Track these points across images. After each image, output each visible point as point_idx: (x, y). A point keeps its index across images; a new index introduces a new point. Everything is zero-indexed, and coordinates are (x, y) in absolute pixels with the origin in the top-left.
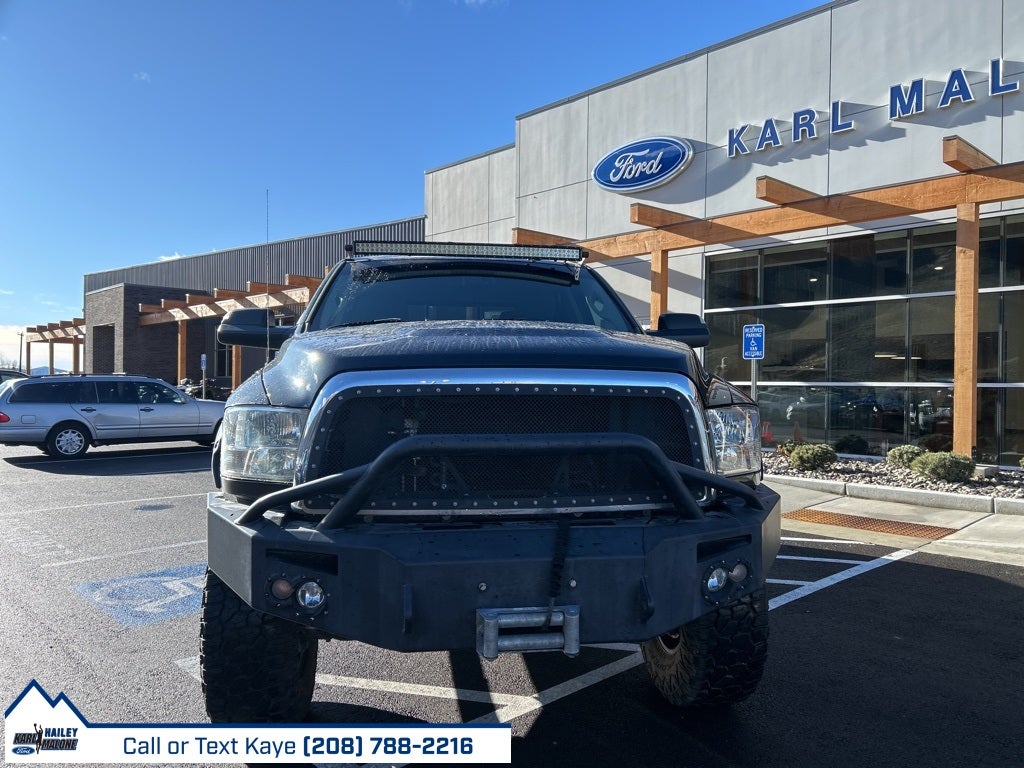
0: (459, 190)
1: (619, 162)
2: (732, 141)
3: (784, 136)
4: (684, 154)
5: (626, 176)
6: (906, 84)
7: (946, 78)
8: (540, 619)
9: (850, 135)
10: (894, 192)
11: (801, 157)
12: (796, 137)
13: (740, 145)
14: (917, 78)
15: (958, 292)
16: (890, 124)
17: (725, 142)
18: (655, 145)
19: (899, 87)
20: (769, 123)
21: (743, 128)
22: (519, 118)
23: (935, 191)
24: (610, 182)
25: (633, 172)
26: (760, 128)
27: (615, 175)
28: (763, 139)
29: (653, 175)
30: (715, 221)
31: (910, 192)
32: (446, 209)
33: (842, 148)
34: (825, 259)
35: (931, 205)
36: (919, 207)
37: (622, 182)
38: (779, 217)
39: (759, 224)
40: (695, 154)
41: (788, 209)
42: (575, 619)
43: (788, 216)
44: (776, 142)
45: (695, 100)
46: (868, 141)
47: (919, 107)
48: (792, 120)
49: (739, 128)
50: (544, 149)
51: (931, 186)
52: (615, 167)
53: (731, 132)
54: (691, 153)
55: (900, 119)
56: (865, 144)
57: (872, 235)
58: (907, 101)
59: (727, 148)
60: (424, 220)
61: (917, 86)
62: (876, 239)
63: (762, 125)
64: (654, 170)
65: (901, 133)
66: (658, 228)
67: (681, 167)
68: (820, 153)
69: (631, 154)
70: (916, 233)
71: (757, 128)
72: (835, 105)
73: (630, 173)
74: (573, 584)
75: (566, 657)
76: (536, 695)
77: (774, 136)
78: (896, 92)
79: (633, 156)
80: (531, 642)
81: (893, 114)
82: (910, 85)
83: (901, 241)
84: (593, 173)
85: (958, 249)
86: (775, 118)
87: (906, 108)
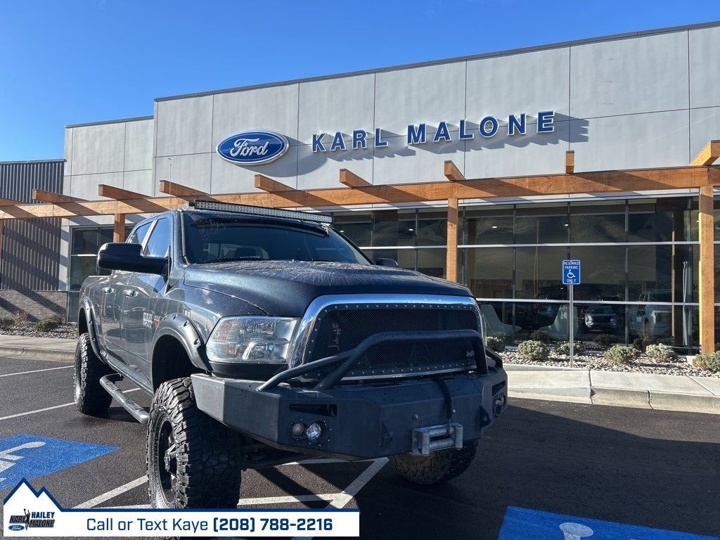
0: (97, 145)
1: (237, 143)
2: (315, 142)
3: (348, 145)
4: (283, 145)
5: (242, 153)
6: (417, 125)
7: (437, 126)
8: (443, 431)
9: (385, 150)
10: (416, 188)
11: (357, 159)
12: (355, 146)
13: (320, 144)
14: (422, 123)
15: (448, 247)
16: (407, 147)
17: (311, 141)
18: (263, 137)
19: (413, 126)
20: (338, 135)
21: (322, 135)
22: (157, 100)
23: (437, 189)
24: (230, 155)
25: (248, 151)
26: (333, 137)
27: (234, 152)
28: (335, 144)
29: (261, 156)
30: (310, 193)
31: (424, 189)
32: (85, 157)
33: (381, 156)
34: (371, 222)
35: (435, 197)
36: (429, 198)
37: (239, 157)
38: (350, 195)
39: (338, 197)
40: (290, 146)
41: (355, 191)
42: (461, 429)
43: (356, 195)
44: (343, 147)
45: (290, 112)
46: (395, 155)
47: (423, 140)
48: (352, 135)
49: (319, 134)
50: (178, 126)
51: (435, 186)
52: (234, 147)
53: (314, 136)
54: (288, 145)
55: (413, 145)
56: (394, 156)
57: (397, 210)
58: (417, 134)
59: (312, 146)
60: (63, 163)
61: (422, 127)
62: (398, 212)
63: (334, 135)
64: (262, 153)
65: (413, 153)
66: (271, 192)
67: (280, 154)
68: (369, 158)
69: (246, 140)
70: (420, 211)
71: (330, 137)
72: (378, 130)
73: (245, 152)
74: (454, 411)
75: (456, 449)
76: (343, 492)
77: (341, 143)
78: (411, 129)
79: (247, 142)
80: (441, 444)
81: (409, 141)
82: (418, 126)
83: (412, 215)
84: (217, 148)
85: (449, 223)
86: (342, 132)
87: (416, 139)
